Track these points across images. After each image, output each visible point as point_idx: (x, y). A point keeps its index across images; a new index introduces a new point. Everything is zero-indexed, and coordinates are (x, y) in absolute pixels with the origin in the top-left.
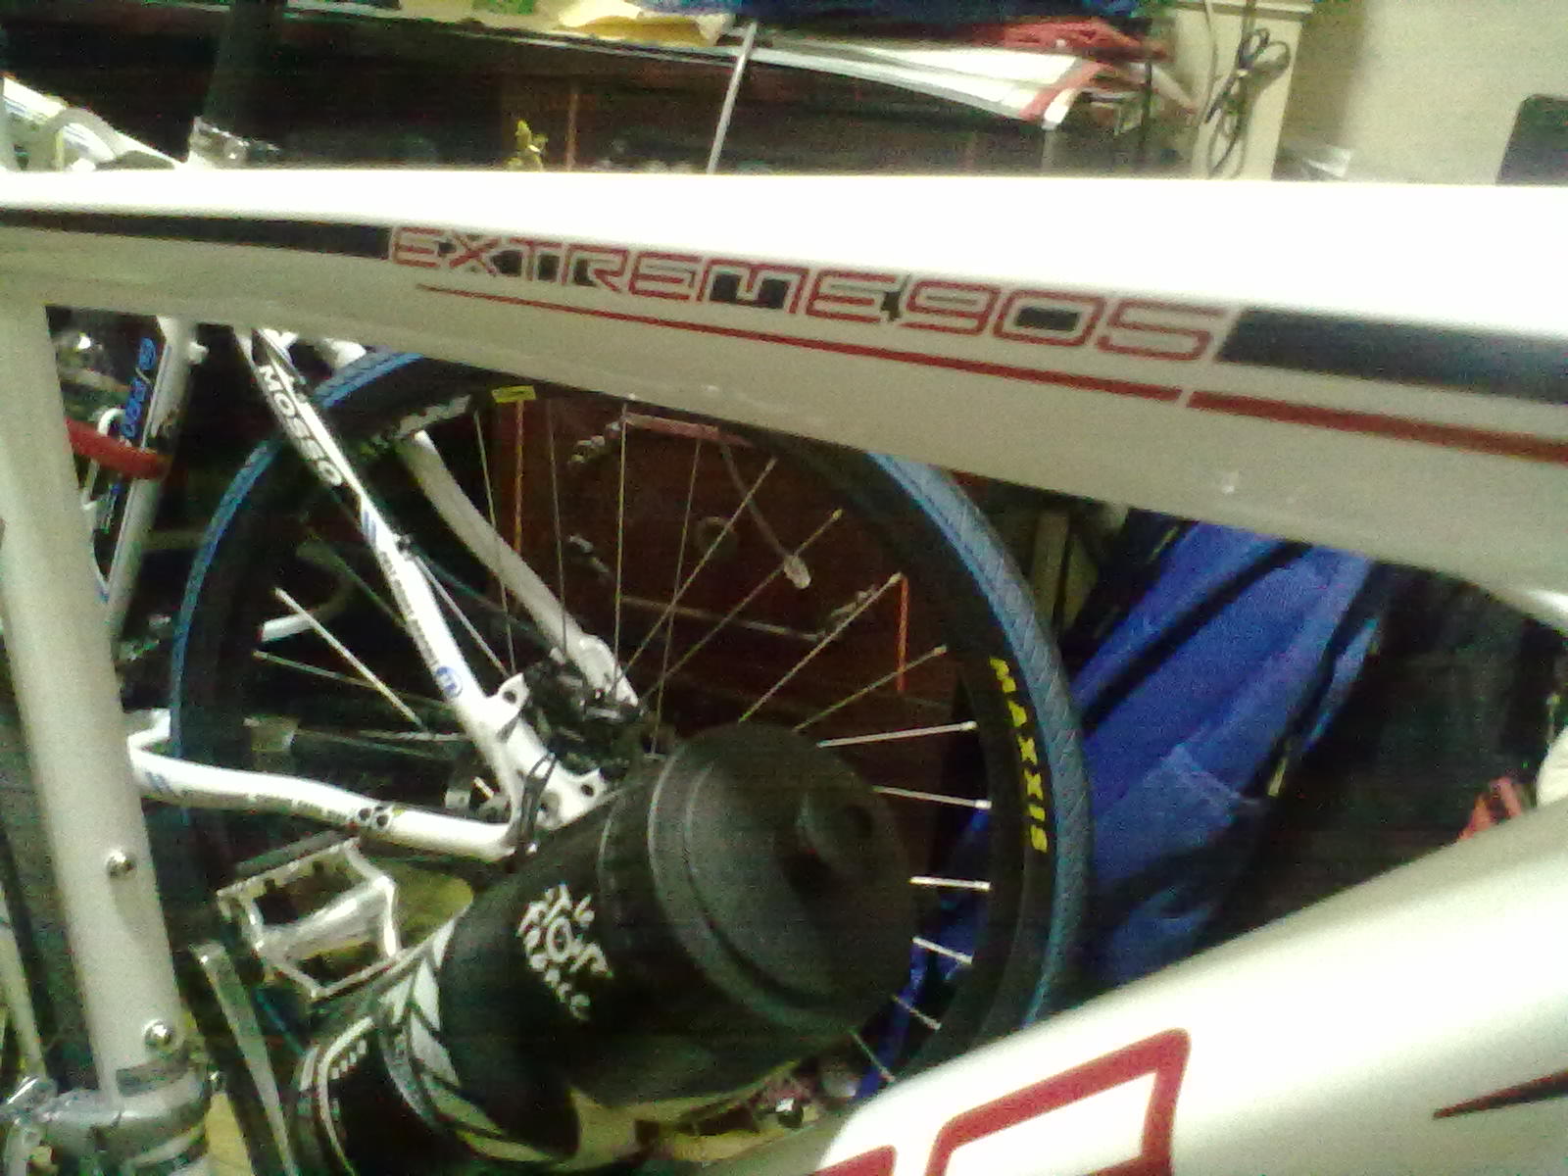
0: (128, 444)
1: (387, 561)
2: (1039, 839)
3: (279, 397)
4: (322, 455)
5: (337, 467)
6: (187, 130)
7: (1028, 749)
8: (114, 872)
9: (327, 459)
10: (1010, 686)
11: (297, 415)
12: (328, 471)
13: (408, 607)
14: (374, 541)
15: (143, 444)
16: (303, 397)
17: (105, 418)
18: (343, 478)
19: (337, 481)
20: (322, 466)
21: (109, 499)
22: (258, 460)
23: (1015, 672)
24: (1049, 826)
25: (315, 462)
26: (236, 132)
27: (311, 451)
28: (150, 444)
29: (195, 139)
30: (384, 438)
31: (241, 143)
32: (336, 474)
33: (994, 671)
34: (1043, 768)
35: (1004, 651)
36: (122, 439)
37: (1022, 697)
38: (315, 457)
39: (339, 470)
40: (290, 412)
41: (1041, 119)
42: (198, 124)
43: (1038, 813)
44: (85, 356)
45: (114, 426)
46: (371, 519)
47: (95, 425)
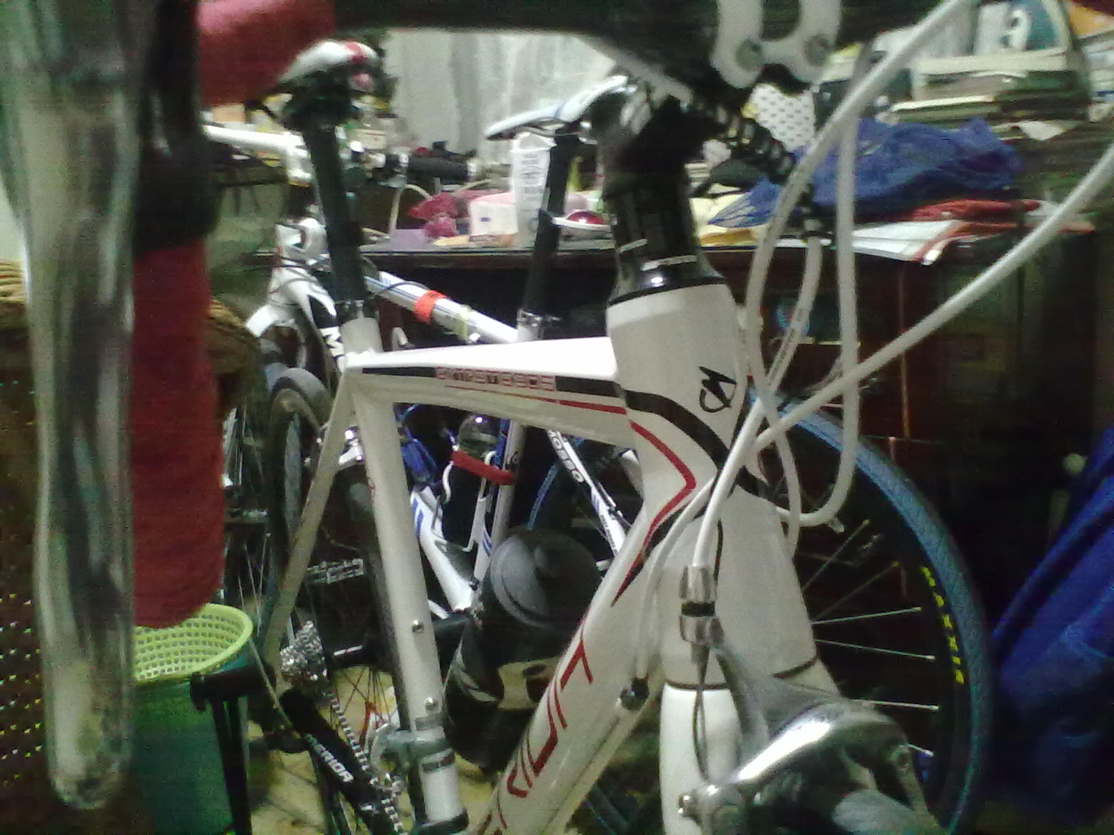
0: (497, 468)
1: (604, 520)
2: (960, 677)
3: (555, 440)
4: (574, 468)
5: (582, 474)
6: (515, 315)
7: (947, 622)
8: (416, 629)
9: (576, 469)
10: (932, 583)
11: (563, 448)
12: (577, 475)
13: (613, 543)
14: (598, 509)
15: (504, 467)
16: (565, 439)
17: (489, 456)
18: (584, 479)
19: (581, 480)
20: (574, 473)
21: (490, 496)
22: (552, 473)
23: (935, 575)
24: (963, 667)
25: (571, 471)
26: (536, 313)
27: (569, 466)
28: (507, 468)
29: (519, 319)
30: (607, 458)
31: (538, 319)
32: (581, 477)
33: (924, 574)
34: (956, 631)
35: (928, 564)
36: (495, 466)
37: (940, 589)
38: (570, 469)
39: (582, 475)
40: (559, 447)
41: (922, 260)
42: (521, 312)
43: (957, 660)
44: (479, 426)
45: (492, 459)
46: (597, 498)
47: (483, 459)
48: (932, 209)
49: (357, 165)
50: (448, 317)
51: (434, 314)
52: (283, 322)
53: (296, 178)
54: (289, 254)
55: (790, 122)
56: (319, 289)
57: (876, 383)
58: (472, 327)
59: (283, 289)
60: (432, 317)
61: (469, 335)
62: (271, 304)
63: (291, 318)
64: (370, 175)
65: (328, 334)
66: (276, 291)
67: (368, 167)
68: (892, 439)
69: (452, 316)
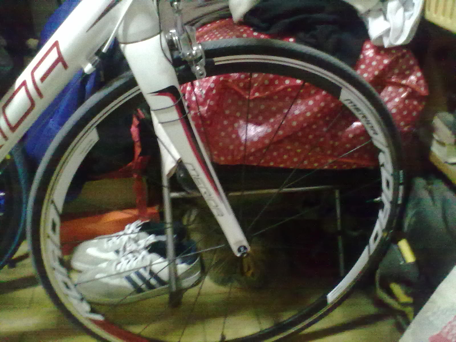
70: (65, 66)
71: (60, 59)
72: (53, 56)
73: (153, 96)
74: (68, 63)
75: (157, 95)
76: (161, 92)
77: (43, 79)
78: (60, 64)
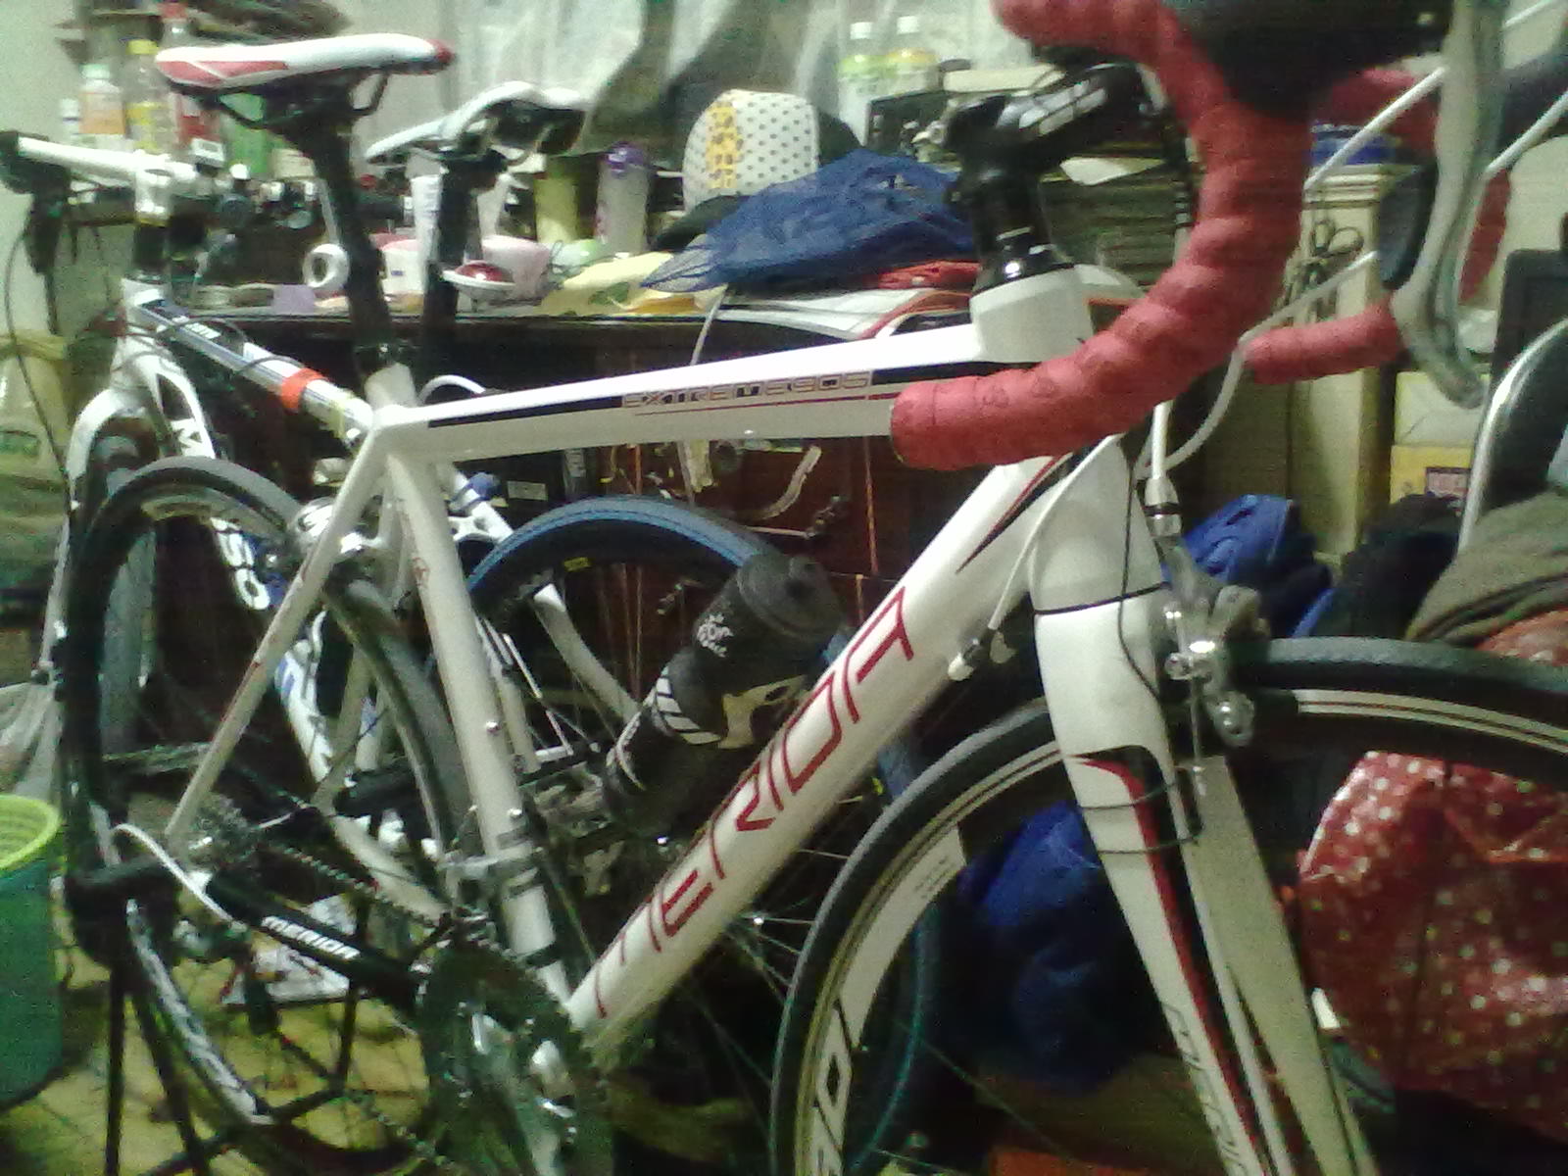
48: (902, 275)
49: (240, 198)
50: (321, 405)
51: (305, 402)
52: (130, 411)
53: (144, 213)
54: (137, 318)
55: (784, 153)
56: (172, 365)
57: (839, 503)
58: (350, 419)
59: (129, 367)
60: (302, 404)
61: (346, 430)
62: (115, 388)
63: (140, 406)
64: (258, 211)
65: (180, 428)
66: (119, 369)
67: (258, 200)
68: (859, 577)
69: (326, 404)
70: (909, 652)
71: (899, 632)
72: (888, 624)
73: (1081, 766)
74: (915, 648)
75: (1088, 764)
76: (1100, 759)
77: (862, 675)
78: (897, 644)
